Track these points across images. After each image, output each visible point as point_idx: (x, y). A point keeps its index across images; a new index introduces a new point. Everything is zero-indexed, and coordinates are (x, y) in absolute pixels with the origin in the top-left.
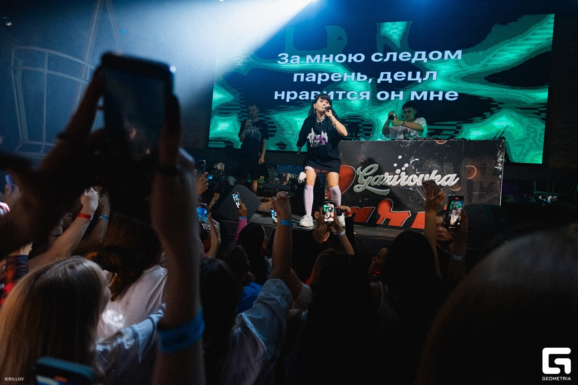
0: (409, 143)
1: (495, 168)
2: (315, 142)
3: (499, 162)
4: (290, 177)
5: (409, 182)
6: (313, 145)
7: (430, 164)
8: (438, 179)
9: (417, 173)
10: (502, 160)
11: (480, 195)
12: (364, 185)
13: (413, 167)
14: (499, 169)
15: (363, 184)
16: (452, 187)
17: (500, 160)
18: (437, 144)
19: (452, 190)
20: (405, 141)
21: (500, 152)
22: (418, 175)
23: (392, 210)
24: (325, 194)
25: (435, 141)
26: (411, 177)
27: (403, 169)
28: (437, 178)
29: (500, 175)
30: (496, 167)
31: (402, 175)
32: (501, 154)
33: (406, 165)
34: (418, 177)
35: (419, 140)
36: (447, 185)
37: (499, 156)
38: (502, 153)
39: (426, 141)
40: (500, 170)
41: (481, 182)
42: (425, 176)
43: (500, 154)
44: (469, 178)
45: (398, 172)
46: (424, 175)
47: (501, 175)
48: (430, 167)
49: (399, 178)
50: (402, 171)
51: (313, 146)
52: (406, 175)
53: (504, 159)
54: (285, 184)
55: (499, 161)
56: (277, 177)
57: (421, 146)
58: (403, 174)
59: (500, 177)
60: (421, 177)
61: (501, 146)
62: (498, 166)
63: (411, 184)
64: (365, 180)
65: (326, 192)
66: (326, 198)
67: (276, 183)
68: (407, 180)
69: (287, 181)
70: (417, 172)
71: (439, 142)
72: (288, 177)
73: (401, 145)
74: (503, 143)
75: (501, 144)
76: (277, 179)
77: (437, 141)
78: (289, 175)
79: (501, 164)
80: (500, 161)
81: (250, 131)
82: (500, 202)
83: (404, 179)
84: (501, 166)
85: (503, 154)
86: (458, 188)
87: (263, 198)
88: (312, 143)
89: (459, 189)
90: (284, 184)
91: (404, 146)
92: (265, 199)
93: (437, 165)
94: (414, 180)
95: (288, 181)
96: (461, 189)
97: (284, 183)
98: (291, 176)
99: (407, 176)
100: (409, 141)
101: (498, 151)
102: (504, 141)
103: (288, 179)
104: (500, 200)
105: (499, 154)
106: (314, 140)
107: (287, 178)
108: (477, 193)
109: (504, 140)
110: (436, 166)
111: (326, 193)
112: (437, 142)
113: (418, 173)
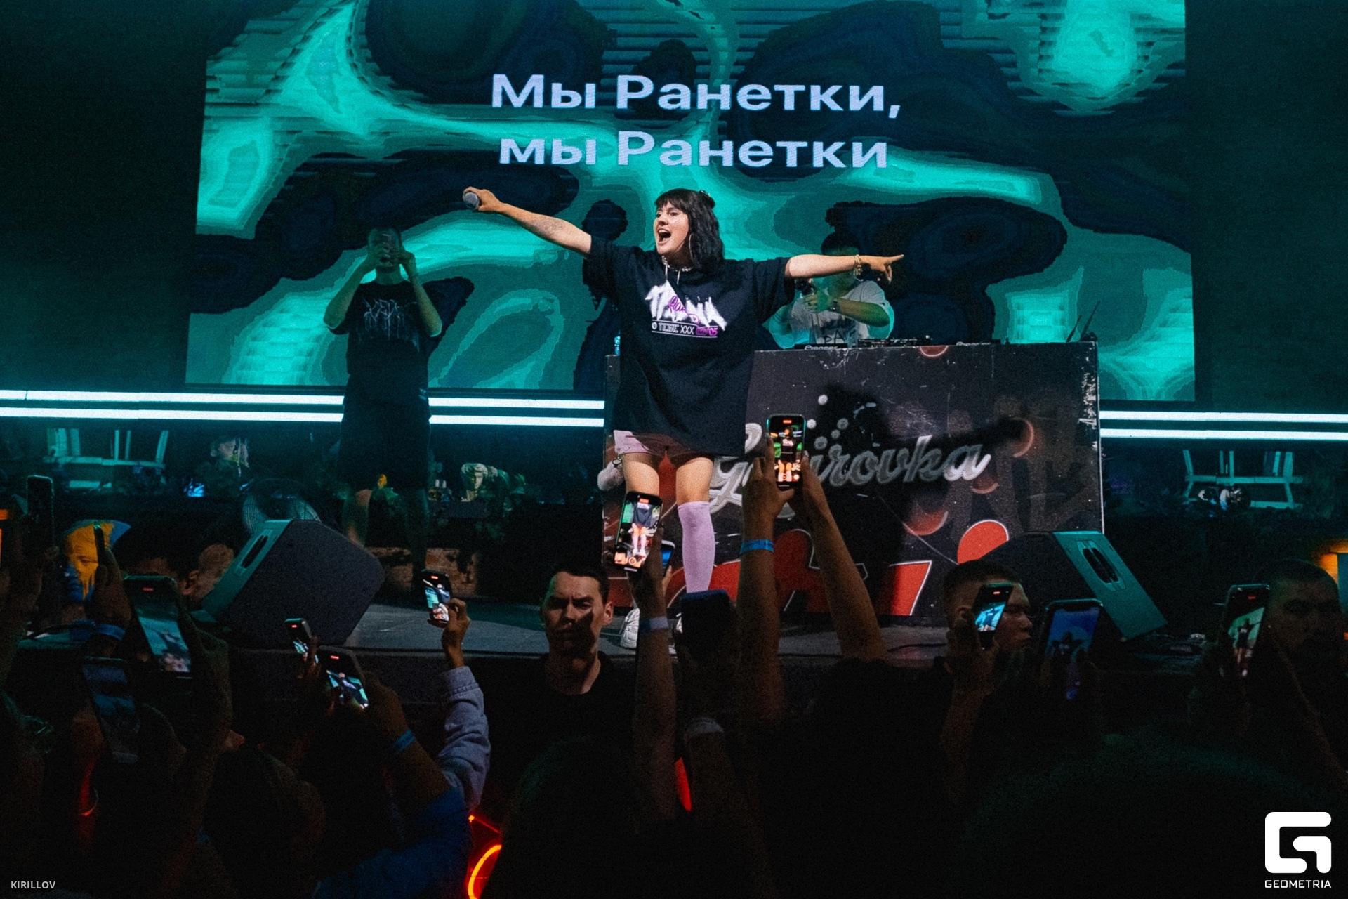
0: (845, 355)
1: (1081, 422)
2: (668, 314)
3: (1088, 405)
4: (484, 475)
5: (854, 474)
6: (658, 326)
7: (911, 417)
8: (934, 461)
9: (875, 445)
10: (1093, 398)
11: (1048, 500)
12: (724, 489)
13: (861, 428)
14: (1090, 426)
15: (719, 488)
16: (975, 482)
17: (1089, 399)
18: (922, 356)
19: (975, 490)
20: (834, 351)
21: (1089, 378)
22: (878, 453)
23: (812, 565)
24: (602, 525)
25: (918, 350)
26: (858, 459)
27: (835, 434)
28: (931, 460)
29: (1095, 440)
30: (1081, 420)
31: (833, 454)
32: (1092, 383)
33: (843, 423)
34: (879, 458)
35: (872, 348)
36: (961, 479)
37: (1087, 387)
38: (1094, 380)
39: (892, 351)
40: (1093, 428)
41: (1049, 464)
42: (896, 454)
43: (1089, 382)
44: (1016, 455)
45: (820, 444)
46: (894, 451)
47: (1096, 442)
48: (908, 425)
49: (826, 462)
50: (831, 442)
51: (658, 329)
52: (843, 453)
53: (1099, 395)
54: (469, 497)
55: (1087, 403)
56: (441, 477)
57: (879, 363)
58: (836, 452)
59: (1095, 446)
60: (887, 457)
61: (1087, 359)
62: (1087, 416)
63: (859, 481)
64: (724, 474)
65: (609, 521)
66: (607, 539)
67: (439, 499)
68: (848, 470)
69: (476, 487)
70: (874, 441)
71: (929, 352)
72: (477, 474)
73: (822, 362)
74: (1093, 350)
75: (1088, 355)
76: (441, 483)
77: (921, 348)
78: (481, 467)
79: (1093, 409)
80: (1089, 402)
81: (377, 315)
82: (1100, 517)
83: (840, 465)
84: (1094, 417)
85: (1096, 382)
86: (990, 485)
87: (396, 550)
88: (655, 318)
89: (995, 486)
90: (464, 500)
91: (832, 366)
92: (401, 553)
93: (927, 418)
94: (868, 467)
95: (480, 488)
96: (998, 488)
97: (466, 497)
98: (489, 470)
99: (847, 457)
100: (845, 349)
101: (1083, 373)
102: (1095, 344)
103: (479, 481)
104: (1101, 513)
105: (1085, 383)
106: (666, 308)
107: (475, 477)
108: (1042, 496)
109: (1093, 342)
110: (925, 421)
111: (606, 523)
112: (922, 351)
113: (878, 445)
